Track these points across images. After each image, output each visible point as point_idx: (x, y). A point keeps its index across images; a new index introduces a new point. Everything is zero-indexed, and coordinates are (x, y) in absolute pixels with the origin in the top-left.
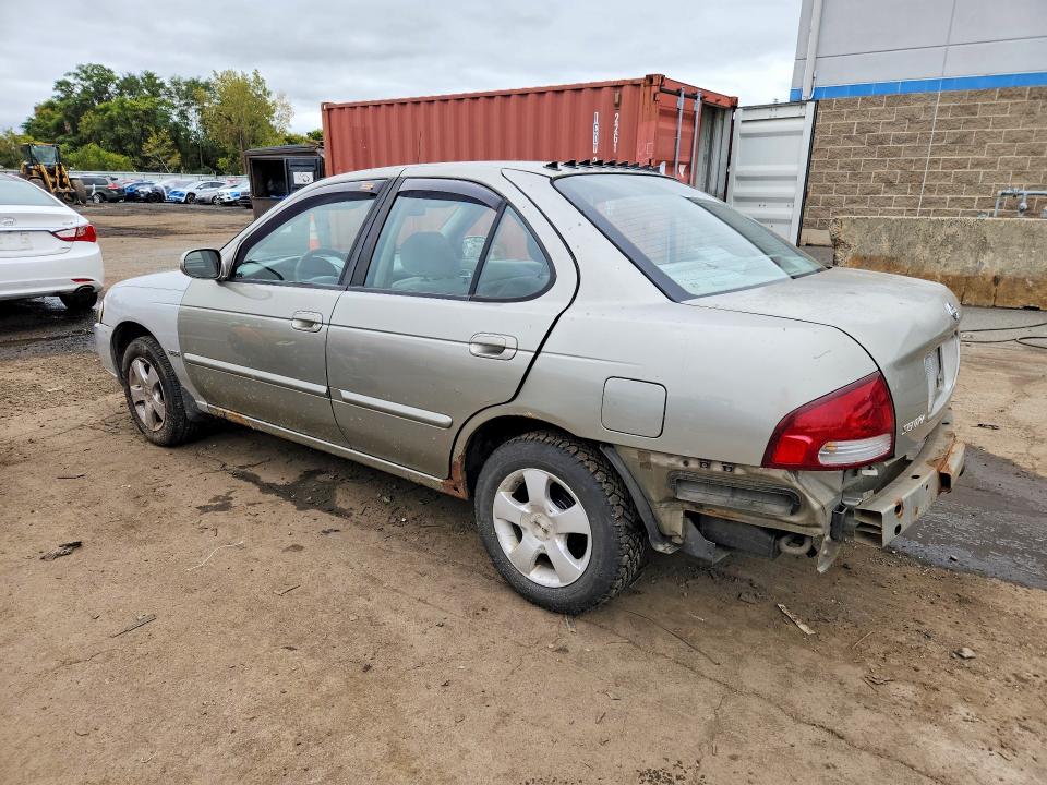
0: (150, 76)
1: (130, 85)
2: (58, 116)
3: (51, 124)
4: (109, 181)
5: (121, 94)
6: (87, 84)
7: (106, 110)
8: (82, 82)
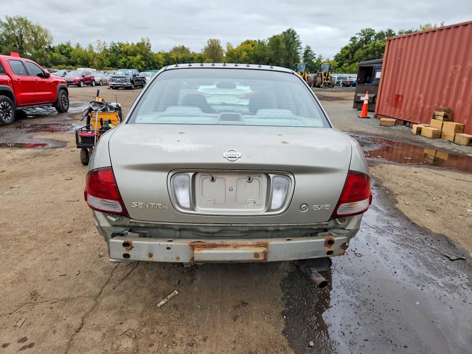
0: (390, 31)
1: (381, 36)
2: (348, 52)
3: (344, 55)
4: (348, 78)
5: (375, 40)
6: (363, 37)
7: (367, 47)
8: (361, 37)
